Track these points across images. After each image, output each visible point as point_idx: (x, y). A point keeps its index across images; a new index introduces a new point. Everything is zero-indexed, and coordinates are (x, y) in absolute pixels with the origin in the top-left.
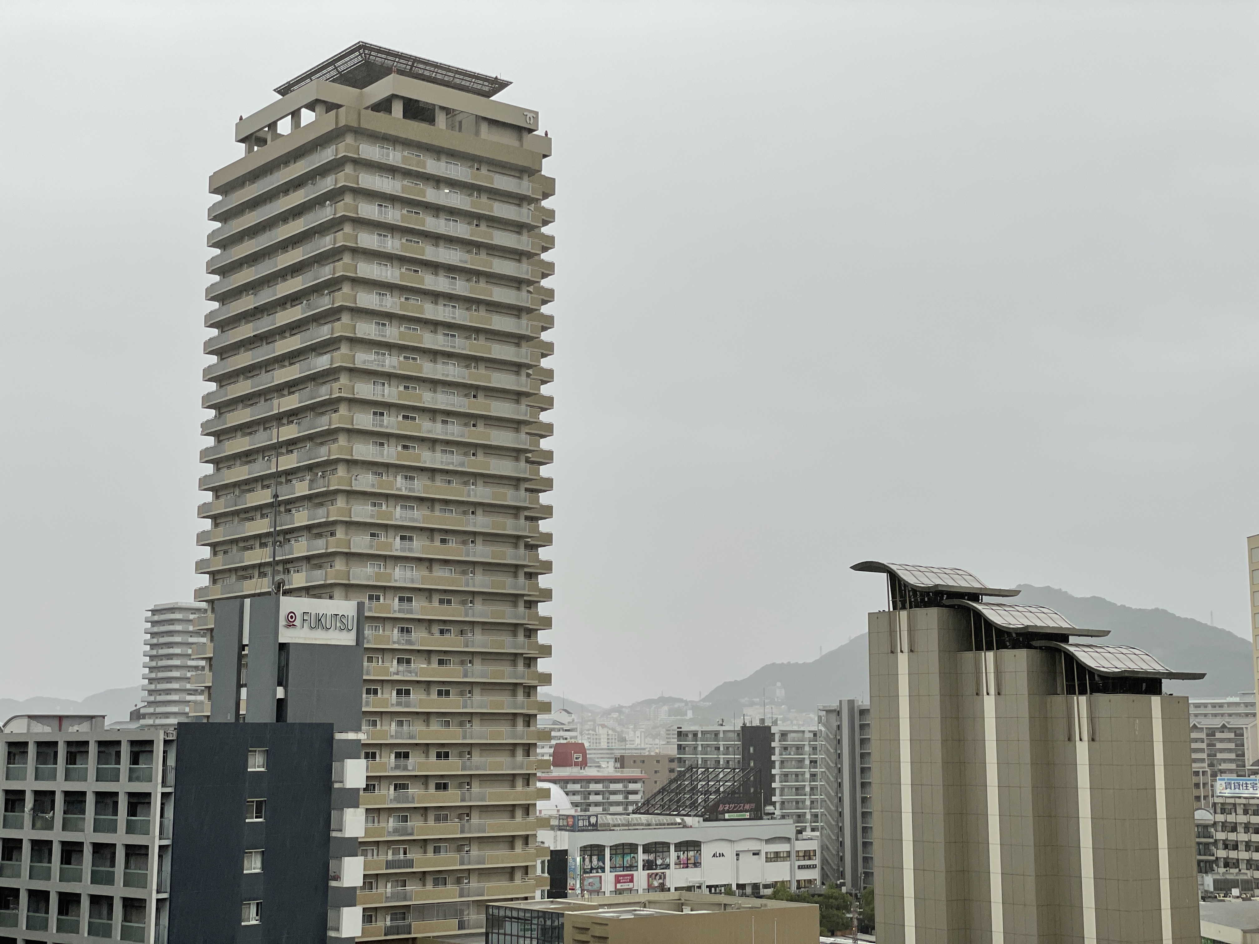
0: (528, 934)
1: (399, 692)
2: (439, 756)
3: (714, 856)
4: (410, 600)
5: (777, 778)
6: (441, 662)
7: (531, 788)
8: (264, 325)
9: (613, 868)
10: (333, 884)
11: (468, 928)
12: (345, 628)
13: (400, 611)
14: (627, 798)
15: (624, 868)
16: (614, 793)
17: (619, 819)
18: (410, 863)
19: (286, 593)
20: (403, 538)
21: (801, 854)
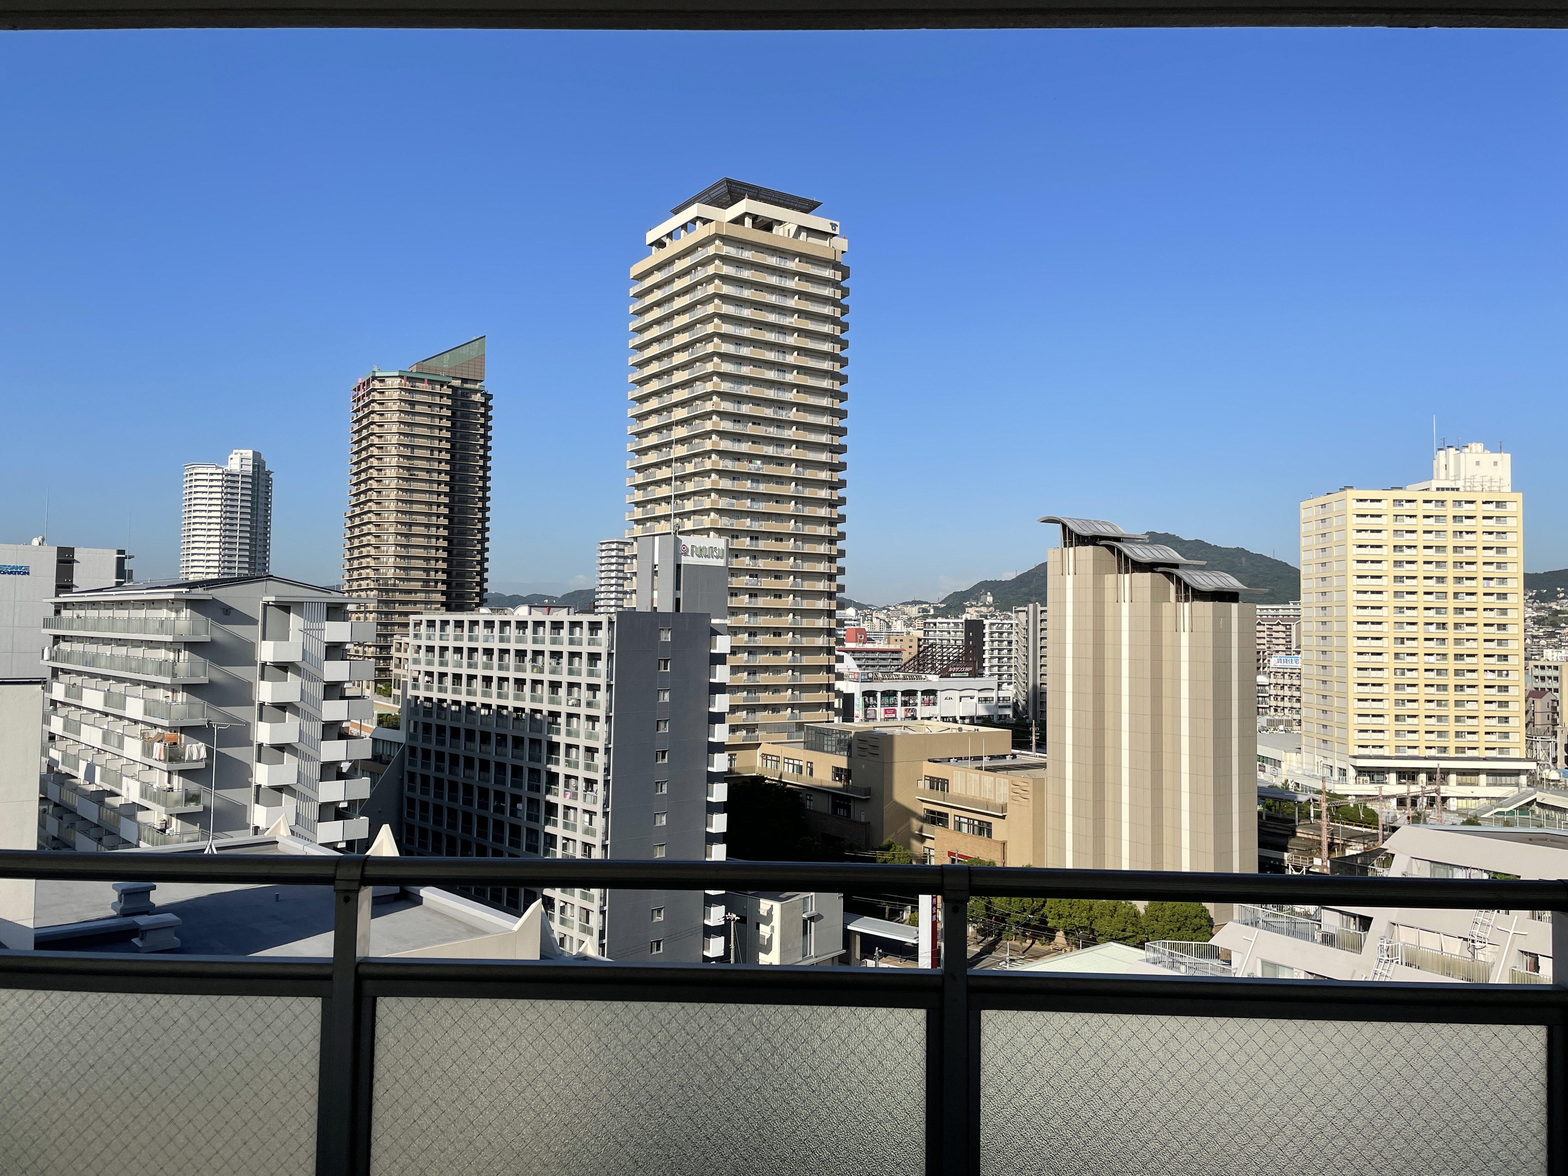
0: (830, 743)
1: (750, 595)
2: (775, 635)
3: (945, 699)
4: (757, 538)
5: (987, 652)
6: (776, 577)
7: (833, 656)
8: (665, 364)
9: (882, 705)
10: (711, 710)
13: (751, 545)
15: (889, 705)
16: (884, 659)
17: (886, 676)
18: (757, 699)
19: (681, 533)
20: (753, 500)
21: (1001, 699)
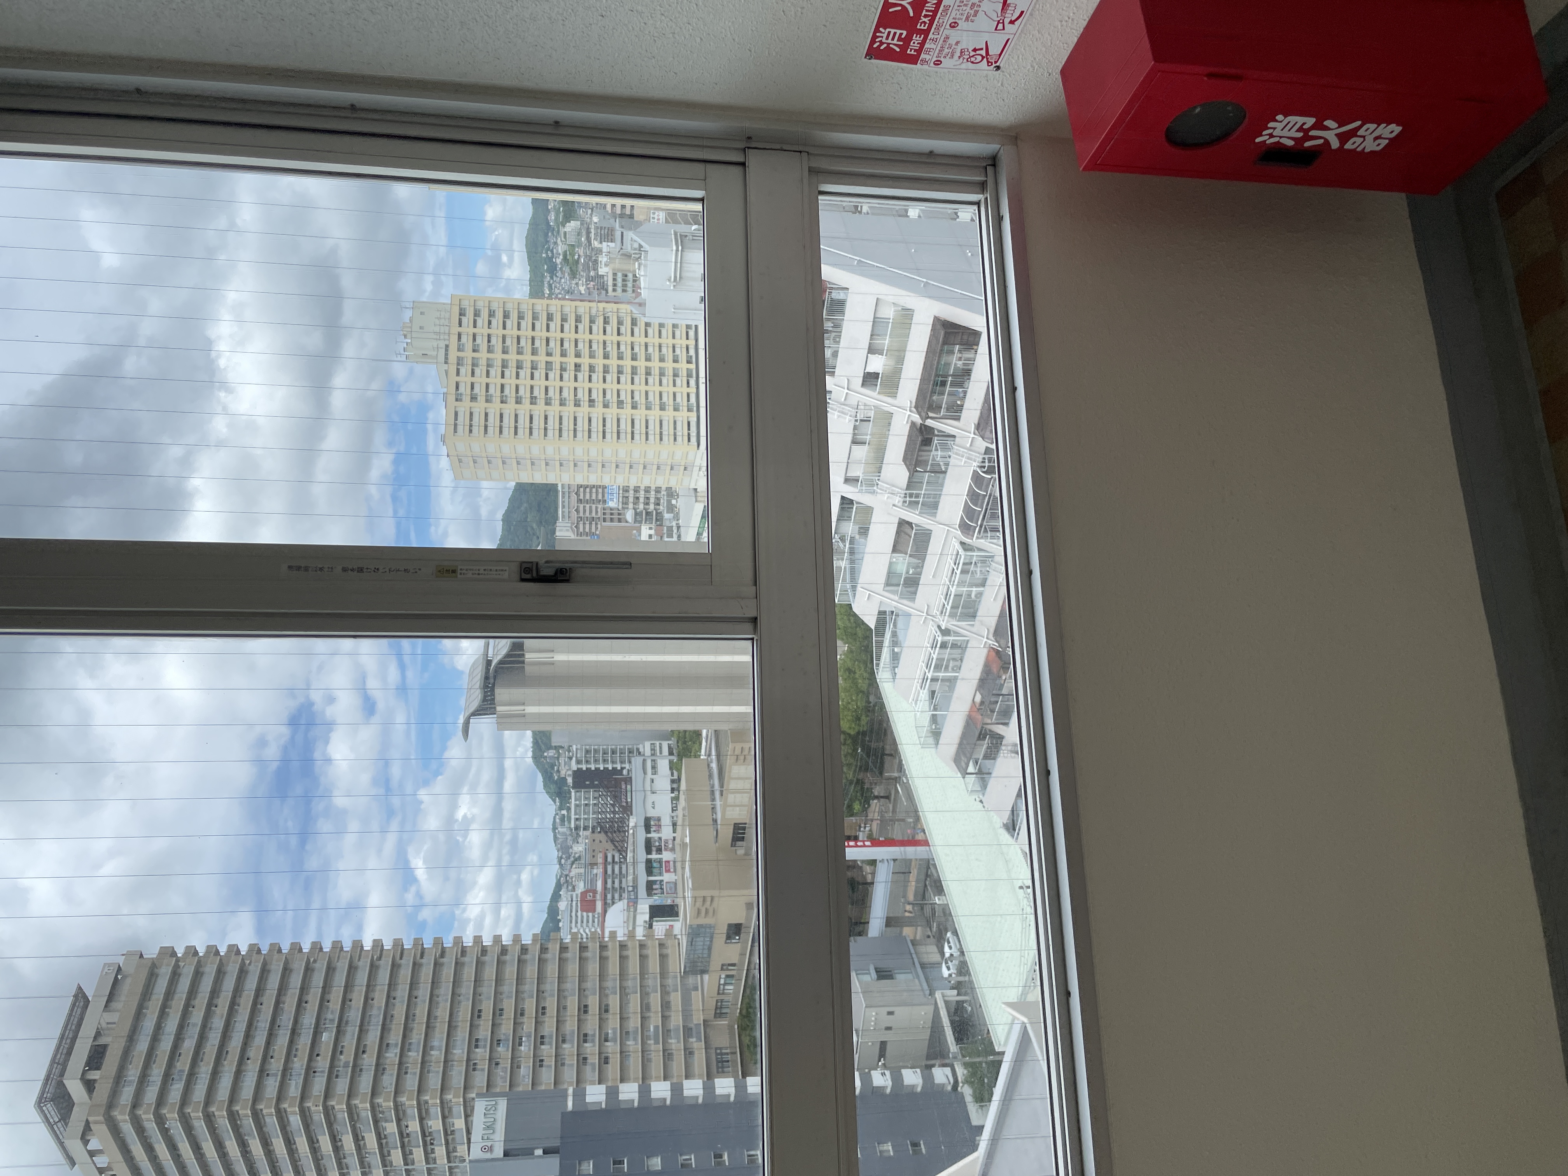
1: (542, 1043)
2: (586, 1012)
3: (653, 808)
7: (610, 945)
9: (661, 874)
10: (668, 1102)
11: (697, 984)
12: (495, 1107)
13: (485, 1047)
14: (617, 862)
15: (661, 866)
16: (613, 871)
17: (631, 871)
18: (656, 1028)
21: (653, 752)
